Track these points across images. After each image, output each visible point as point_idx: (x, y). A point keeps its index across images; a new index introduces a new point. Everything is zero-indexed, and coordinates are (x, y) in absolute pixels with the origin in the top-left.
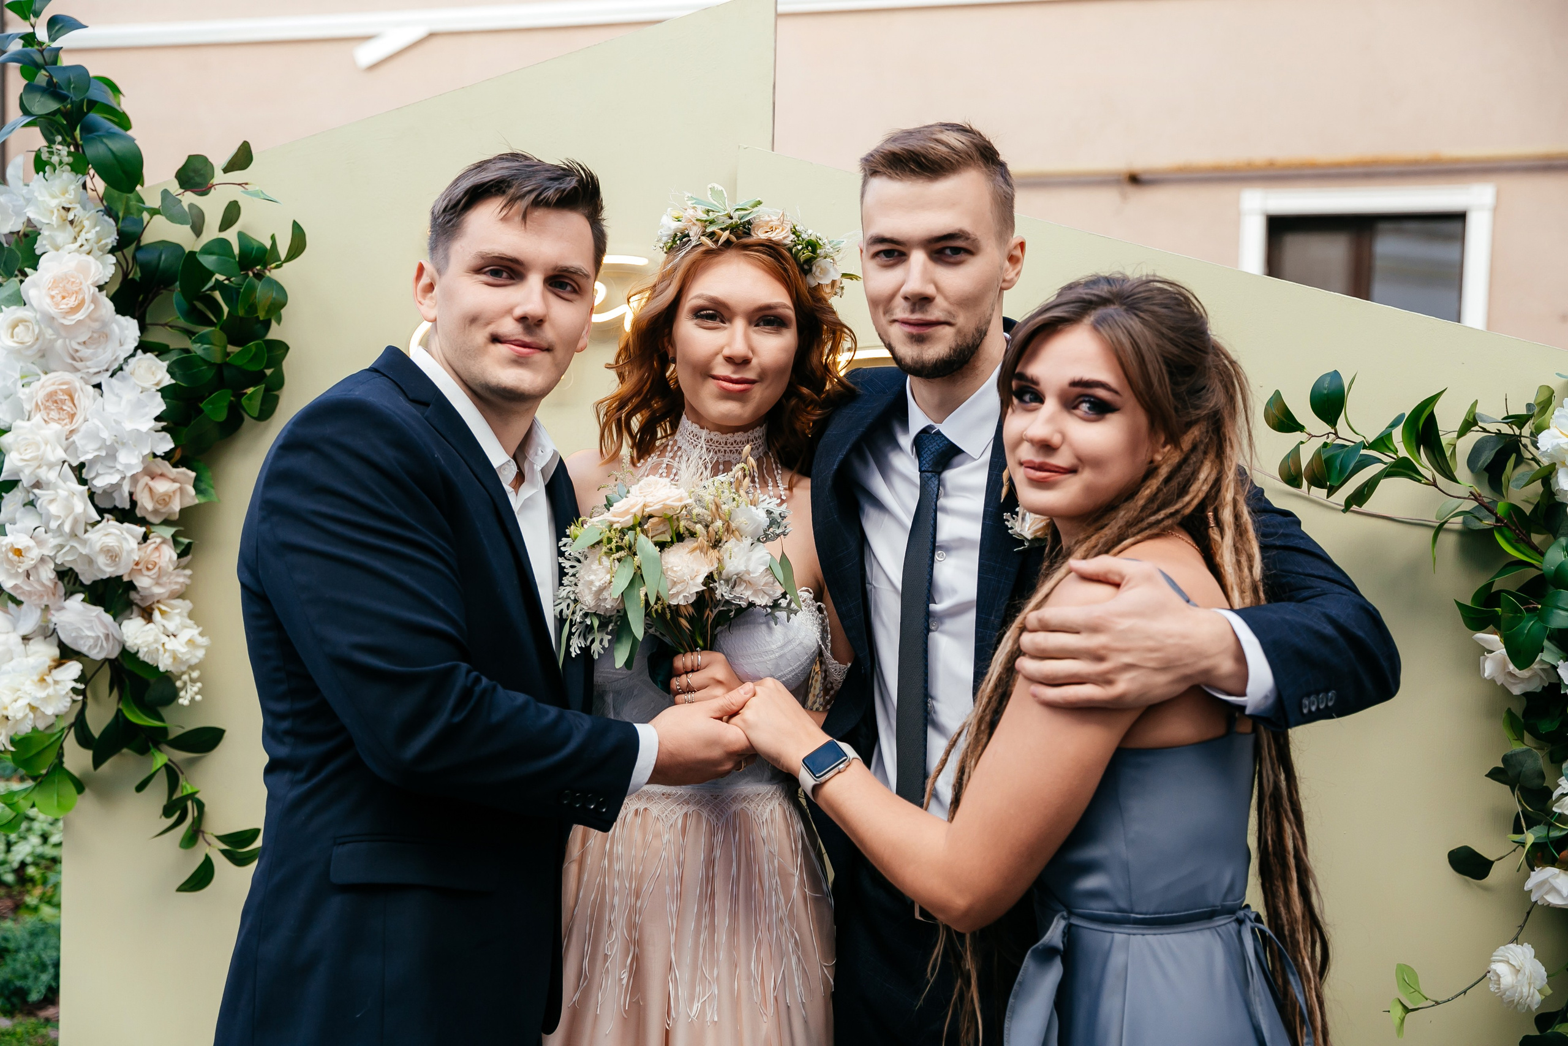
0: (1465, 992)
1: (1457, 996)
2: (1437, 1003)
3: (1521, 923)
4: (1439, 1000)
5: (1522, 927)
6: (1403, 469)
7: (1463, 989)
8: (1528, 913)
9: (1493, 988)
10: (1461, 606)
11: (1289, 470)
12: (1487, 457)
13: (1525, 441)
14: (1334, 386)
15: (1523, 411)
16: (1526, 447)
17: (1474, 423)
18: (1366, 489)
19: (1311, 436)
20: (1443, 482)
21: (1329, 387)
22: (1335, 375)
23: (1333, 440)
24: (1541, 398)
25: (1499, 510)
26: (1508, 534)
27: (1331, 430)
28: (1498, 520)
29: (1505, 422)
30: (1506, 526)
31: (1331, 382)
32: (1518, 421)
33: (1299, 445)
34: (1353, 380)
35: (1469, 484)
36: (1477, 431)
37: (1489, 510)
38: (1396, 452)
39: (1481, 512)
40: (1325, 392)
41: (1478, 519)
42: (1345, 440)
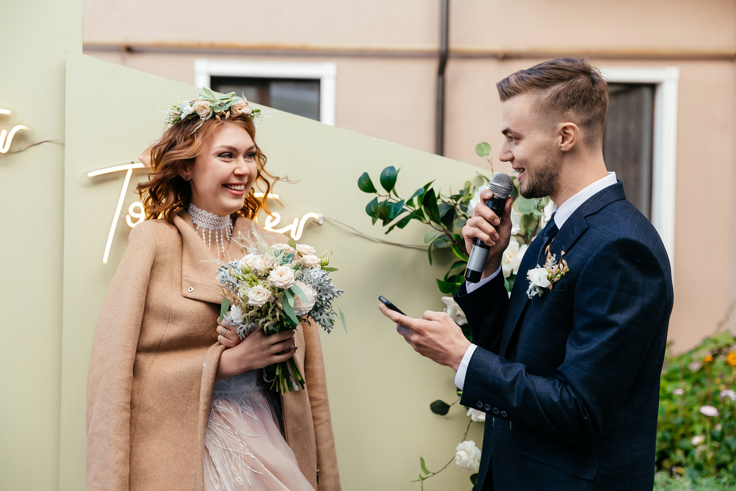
0: (445, 467)
1: (442, 469)
2: (434, 474)
3: (465, 432)
4: (435, 472)
5: (466, 434)
6: (418, 215)
7: (444, 466)
8: (468, 427)
9: (458, 463)
10: (438, 281)
11: (371, 210)
12: (442, 213)
13: (458, 207)
14: (392, 173)
15: (458, 193)
16: (458, 210)
17: (439, 197)
18: (404, 222)
19: (380, 196)
20: (432, 223)
21: (389, 174)
22: (392, 168)
23: (389, 199)
24: (467, 187)
25: (454, 237)
26: (458, 249)
27: (388, 194)
28: (454, 241)
29: (451, 198)
30: (457, 245)
31: (390, 171)
32: (457, 198)
33: (376, 199)
34: (398, 171)
35: (442, 224)
36: (440, 201)
37: (450, 237)
38: (414, 207)
39: (447, 238)
40: (387, 175)
41: (446, 241)
42: (393, 199)
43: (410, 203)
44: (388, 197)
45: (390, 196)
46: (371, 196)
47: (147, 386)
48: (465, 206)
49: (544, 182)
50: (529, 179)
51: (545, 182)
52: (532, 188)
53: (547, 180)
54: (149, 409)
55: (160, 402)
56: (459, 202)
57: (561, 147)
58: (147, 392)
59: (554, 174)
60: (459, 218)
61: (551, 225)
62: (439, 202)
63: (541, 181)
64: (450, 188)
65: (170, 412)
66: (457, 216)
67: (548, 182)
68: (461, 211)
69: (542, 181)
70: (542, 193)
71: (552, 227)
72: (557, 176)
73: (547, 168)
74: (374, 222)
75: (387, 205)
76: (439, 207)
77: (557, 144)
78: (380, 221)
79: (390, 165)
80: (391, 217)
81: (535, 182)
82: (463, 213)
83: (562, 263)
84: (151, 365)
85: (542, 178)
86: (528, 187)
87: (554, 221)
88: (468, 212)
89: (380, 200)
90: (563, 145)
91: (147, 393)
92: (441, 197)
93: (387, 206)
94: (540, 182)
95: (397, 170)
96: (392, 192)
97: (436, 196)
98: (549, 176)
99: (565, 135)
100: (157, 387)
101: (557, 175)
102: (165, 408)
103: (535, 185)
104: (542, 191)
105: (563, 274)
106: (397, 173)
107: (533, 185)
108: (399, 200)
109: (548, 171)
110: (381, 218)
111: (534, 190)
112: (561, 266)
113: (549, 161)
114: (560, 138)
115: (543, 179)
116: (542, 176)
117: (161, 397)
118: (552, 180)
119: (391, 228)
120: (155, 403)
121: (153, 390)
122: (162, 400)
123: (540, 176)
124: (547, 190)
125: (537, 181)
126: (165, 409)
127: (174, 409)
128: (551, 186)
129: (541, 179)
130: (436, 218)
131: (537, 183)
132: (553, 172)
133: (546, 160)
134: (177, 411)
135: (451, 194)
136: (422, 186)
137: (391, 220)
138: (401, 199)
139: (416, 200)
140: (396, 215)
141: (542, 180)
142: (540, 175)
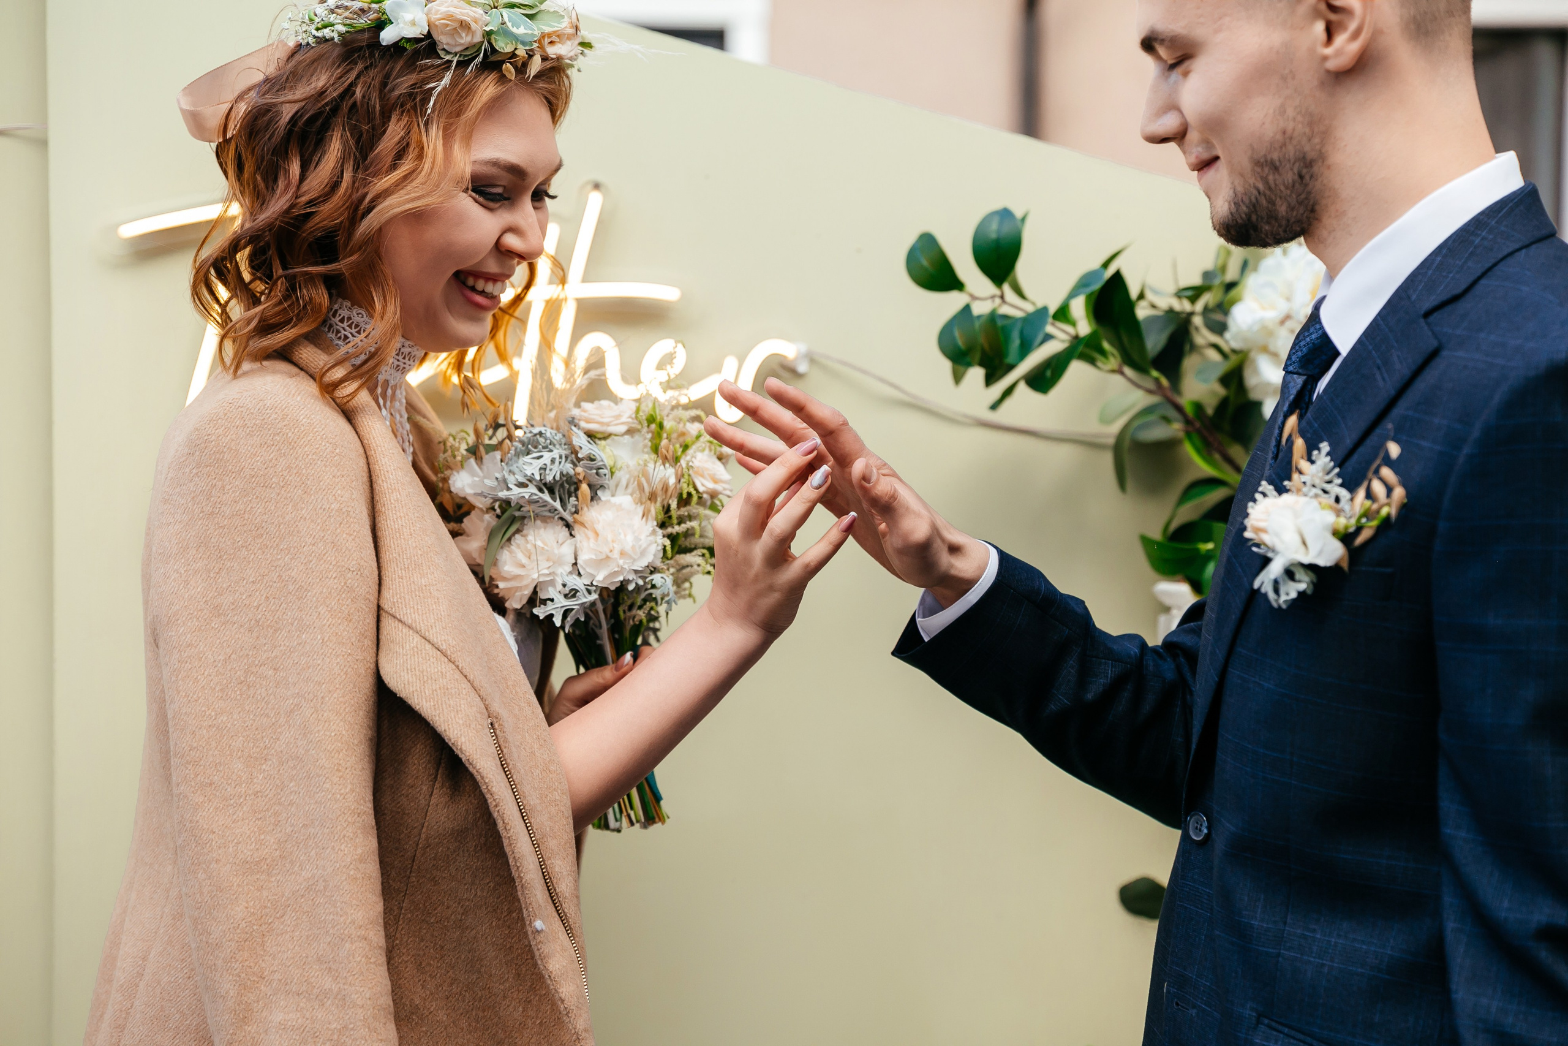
6: (1086, 350)
10: (1146, 541)
11: (954, 338)
12: (1154, 342)
13: (1197, 320)
14: (1007, 229)
15: (1196, 280)
16: (1197, 329)
17: (1141, 296)
18: (1049, 373)
19: (974, 298)
20: (1128, 371)
21: (998, 231)
22: (1005, 214)
23: (1000, 306)
24: (1220, 262)
25: (1189, 410)
26: (1198, 442)
27: (997, 291)
28: (1188, 421)
29: (1179, 294)
30: (1198, 431)
31: (1001, 223)
32: (1195, 294)
33: (967, 308)
34: (1023, 219)
35: (1155, 373)
36: (1144, 308)
37: (1179, 408)
38: (1073, 324)
39: (1172, 413)
40: (994, 236)
41: (1167, 420)
42: (1014, 308)
43: (1062, 314)
44: (998, 301)
45: (1002, 297)
46: (950, 303)
47: (405, 940)
48: (1218, 317)
49: (1282, 188)
50: (1232, 183)
51: (1284, 185)
52: (1244, 208)
53: (1290, 181)
54: (413, 1013)
55: (445, 991)
56: (1199, 306)
57: (1325, 58)
58: (406, 959)
59: (1311, 155)
60: (1202, 355)
61: (1311, 334)
62: (1142, 312)
63: (1273, 186)
64: (1175, 266)
65: (474, 1024)
66: (1193, 347)
67: (1297, 186)
68: (1205, 332)
69: (1276, 184)
70: (1280, 226)
71: (1313, 343)
72: (1323, 162)
73: (1287, 137)
74: (958, 378)
75: (1000, 323)
76: (1143, 327)
77: (1312, 50)
78: (976, 374)
79: (997, 206)
80: (1010, 360)
81: (1255, 192)
82: (1214, 338)
83: (1382, 480)
84: (408, 873)
85: (1274, 173)
86: (1230, 205)
87: (1320, 323)
88: (1228, 335)
89: (980, 309)
90: (1328, 51)
91: (407, 962)
92: (1149, 295)
93: (996, 326)
94: (1270, 189)
95: (1018, 214)
96: (1006, 287)
97: (1134, 293)
98: (1297, 165)
99: (1333, 17)
100: (435, 944)
101: (1322, 157)
102: (461, 1011)
103: (1254, 200)
104: (1276, 219)
105: (1388, 517)
106: (1019, 223)
107: (1247, 202)
108: (1030, 308)
109: (1291, 150)
110: (981, 364)
111: (1254, 218)
112: (1378, 487)
113: (1290, 112)
114: (1320, 27)
115: (1277, 177)
116: (1275, 168)
117: (449, 974)
118: (1307, 177)
119: (1008, 392)
120: (432, 994)
121: (424, 954)
122: (452, 984)
123: (1266, 170)
124: (1295, 213)
125: (1261, 186)
126: (459, 1012)
127: (486, 1013)
128: (1306, 198)
129: (1271, 178)
130: (1136, 357)
131: (1259, 193)
132: (1307, 148)
133: (1282, 110)
134: (497, 1019)
135: (1176, 281)
136: (1095, 264)
137: (1011, 367)
138: (1033, 304)
139: (1079, 308)
140: (1025, 349)
141: (1275, 180)
142: (1266, 165)
